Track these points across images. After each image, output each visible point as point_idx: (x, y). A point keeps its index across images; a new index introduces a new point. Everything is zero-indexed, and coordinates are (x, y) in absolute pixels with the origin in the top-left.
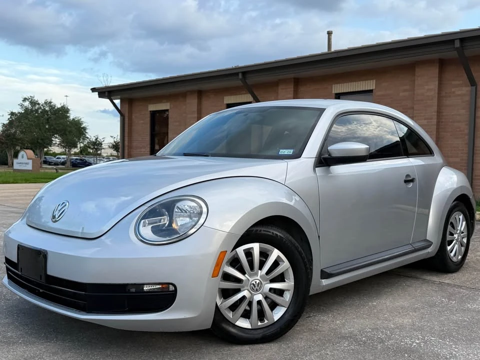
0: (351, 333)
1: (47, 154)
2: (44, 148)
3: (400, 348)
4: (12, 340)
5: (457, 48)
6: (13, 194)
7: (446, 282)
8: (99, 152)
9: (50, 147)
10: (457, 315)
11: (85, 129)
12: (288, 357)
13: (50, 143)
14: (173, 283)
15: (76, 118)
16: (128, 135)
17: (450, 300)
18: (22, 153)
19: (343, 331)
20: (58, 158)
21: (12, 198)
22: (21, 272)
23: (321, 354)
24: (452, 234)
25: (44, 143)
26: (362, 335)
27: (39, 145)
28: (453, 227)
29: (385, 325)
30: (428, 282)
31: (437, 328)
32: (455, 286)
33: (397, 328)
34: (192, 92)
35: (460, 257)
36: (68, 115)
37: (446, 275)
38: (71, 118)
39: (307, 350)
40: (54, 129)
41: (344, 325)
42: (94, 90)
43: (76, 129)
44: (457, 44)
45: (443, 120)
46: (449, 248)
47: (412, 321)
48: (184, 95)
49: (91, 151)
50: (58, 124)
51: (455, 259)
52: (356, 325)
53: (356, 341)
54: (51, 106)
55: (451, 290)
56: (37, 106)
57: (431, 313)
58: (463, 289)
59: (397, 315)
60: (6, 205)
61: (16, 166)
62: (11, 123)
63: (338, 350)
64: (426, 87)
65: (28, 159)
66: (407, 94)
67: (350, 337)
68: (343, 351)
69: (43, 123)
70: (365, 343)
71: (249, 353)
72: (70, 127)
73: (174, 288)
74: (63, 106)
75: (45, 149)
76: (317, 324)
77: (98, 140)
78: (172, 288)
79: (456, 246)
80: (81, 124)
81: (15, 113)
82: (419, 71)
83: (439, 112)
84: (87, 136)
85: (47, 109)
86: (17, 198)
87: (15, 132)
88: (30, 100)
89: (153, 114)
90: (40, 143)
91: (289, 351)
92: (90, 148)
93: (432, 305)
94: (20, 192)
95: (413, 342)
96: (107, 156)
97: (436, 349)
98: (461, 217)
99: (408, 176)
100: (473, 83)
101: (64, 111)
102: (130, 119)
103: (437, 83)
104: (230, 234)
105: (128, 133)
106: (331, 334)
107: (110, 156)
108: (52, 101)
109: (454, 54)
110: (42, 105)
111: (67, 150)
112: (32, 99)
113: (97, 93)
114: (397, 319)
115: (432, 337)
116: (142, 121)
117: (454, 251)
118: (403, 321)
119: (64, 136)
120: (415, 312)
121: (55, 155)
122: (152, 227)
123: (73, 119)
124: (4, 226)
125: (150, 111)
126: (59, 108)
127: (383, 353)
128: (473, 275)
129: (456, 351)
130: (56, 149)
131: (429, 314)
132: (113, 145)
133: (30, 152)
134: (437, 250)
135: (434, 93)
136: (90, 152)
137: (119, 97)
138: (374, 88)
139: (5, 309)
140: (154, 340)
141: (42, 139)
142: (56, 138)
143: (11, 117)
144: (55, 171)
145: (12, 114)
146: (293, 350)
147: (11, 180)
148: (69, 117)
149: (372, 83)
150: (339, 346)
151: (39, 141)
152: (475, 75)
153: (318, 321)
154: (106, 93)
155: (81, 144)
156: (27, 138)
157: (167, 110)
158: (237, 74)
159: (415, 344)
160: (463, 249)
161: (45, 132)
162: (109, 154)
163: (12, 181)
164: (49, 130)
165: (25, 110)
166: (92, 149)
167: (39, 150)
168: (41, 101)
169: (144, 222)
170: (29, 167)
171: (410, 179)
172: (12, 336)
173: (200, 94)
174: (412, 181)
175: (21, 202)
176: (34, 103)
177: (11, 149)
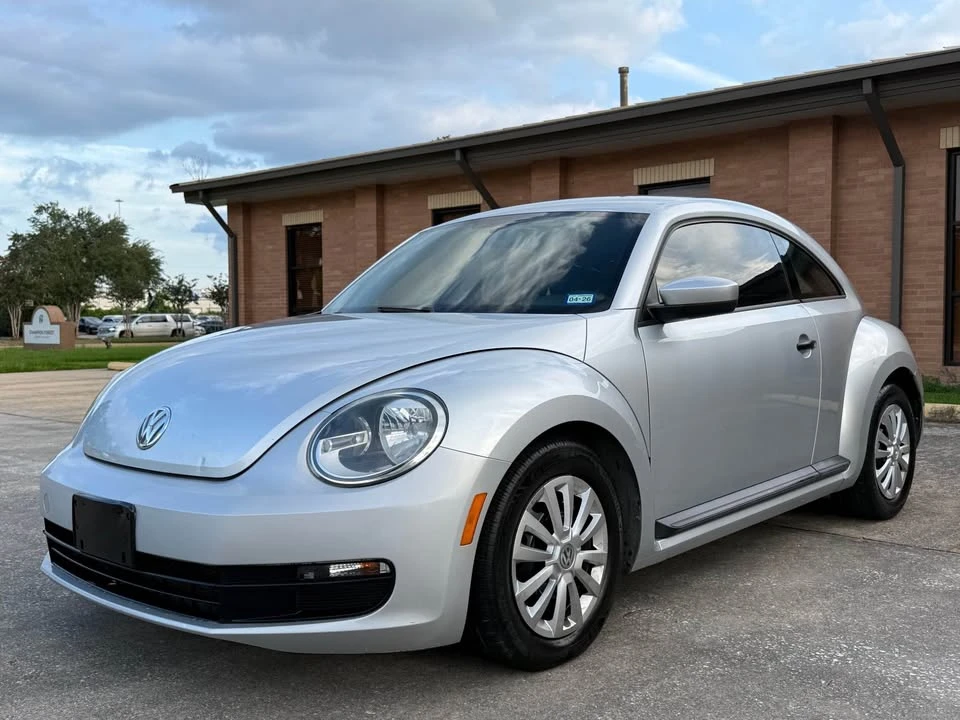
0: (713, 642)
1: (85, 312)
2: (80, 301)
3: (810, 666)
4: (65, 679)
5: (866, 95)
6: (29, 393)
7: (877, 537)
8: (185, 307)
9: (91, 300)
10: (906, 601)
11: (157, 263)
12: (601, 693)
13: (92, 293)
14: (388, 558)
15: (139, 242)
16: (245, 273)
17: (887, 572)
18: (39, 312)
19: (697, 640)
20: (106, 320)
21: (27, 400)
22: (82, 547)
23: (662, 686)
24: (883, 447)
25: (81, 292)
26: (734, 647)
27: (70, 295)
28: (885, 433)
29: (773, 625)
30: (842, 538)
31: (872, 627)
32: (892, 545)
33: (798, 629)
34: (365, 189)
35: (898, 490)
36: (125, 237)
37: (873, 526)
38: (131, 242)
39: (635, 679)
40: (99, 264)
41: (697, 627)
42: (175, 188)
43: (140, 263)
44: (867, 87)
45: (843, 232)
46: (878, 473)
47: (825, 617)
48: (350, 195)
49: (171, 305)
50: (106, 255)
51: (888, 494)
52: (720, 627)
53: (726, 658)
54: (90, 221)
55: (886, 553)
56: (64, 221)
57: (856, 598)
58: (908, 550)
59: (792, 605)
60: (17, 413)
61: (29, 338)
62: (14, 255)
63: (693, 676)
64: (811, 170)
65: (52, 323)
66: (773, 183)
67: (712, 651)
68: (702, 678)
69: (75, 254)
70: (742, 661)
71: (526, 690)
72: (129, 260)
73: (388, 569)
74: (114, 220)
75: (83, 304)
76: (645, 627)
77: (184, 283)
78: (384, 568)
79: (892, 470)
80: (150, 254)
81: (21, 235)
82: (795, 141)
83: (835, 217)
84: (163, 276)
85: (84, 226)
86: (39, 400)
87: (23, 272)
88: (50, 210)
89: (293, 232)
90: (71, 293)
91: (601, 683)
92: (167, 299)
93: (856, 584)
94: (42, 388)
95: (832, 657)
96: (201, 314)
97: (877, 669)
98: (899, 414)
99: (803, 337)
100: (897, 160)
101: (117, 228)
102: (248, 242)
103: (830, 162)
104: (491, 461)
105: (245, 270)
106: (675, 647)
107: (206, 314)
108: (92, 211)
109: (862, 107)
110: (74, 220)
111: (125, 304)
112: (54, 208)
113: (182, 194)
114: (795, 613)
115: (866, 645)
116: (271, 247)
117: (888, 477)
118: (808, 616)
119: (118, 277)
120: (827, 598)
121: (100, 314)
122: (340, 453)
123: (134, 245)
124: (21, 455)
125: (287, 227)
126: (107, 224)
127: (779, 679)
128: (924, 523)
129: (914, 672)
130: (103, 303)
131: (853, 602)
132: (213, 293)
133: (55, 310)
134: (857, 476)
135: (825, 182)
136: (168, 308)
137: (225, 200)
138: (712, 174)
139: (45, 618)
140: (340, 668)
141: (76, 285)
142: (102, 281)
143: (14, 245)
144: (104, 345)
145: (16, 237)
146: (608, 680)
147: (23, 366)
148: (126, 240)
149: (707, 165)
150: (693, 669)
151: (71, 288)
152: (901, 145)
153: (648, 622)
154: (198, 193)
155: (151, 292)
156: (45, 282)
157: (319, 225)
158: (451, 153)
159: (835, 660)
160: (903, 475)
161: (81, 270)
162: (205, 311)
163: (22, 368)
164: (88, 267)
165: (40, 230)
166: (173, 301)
167: (70, 305)
168: (72, 212)
169: (324, 443)
170: (55, 339)
171: (807, 343)
172: (64, 671)
173: (381, 191)
174: (811, 346)
175: (46, 407)
176: (57, 216)
177: (16, 306)
